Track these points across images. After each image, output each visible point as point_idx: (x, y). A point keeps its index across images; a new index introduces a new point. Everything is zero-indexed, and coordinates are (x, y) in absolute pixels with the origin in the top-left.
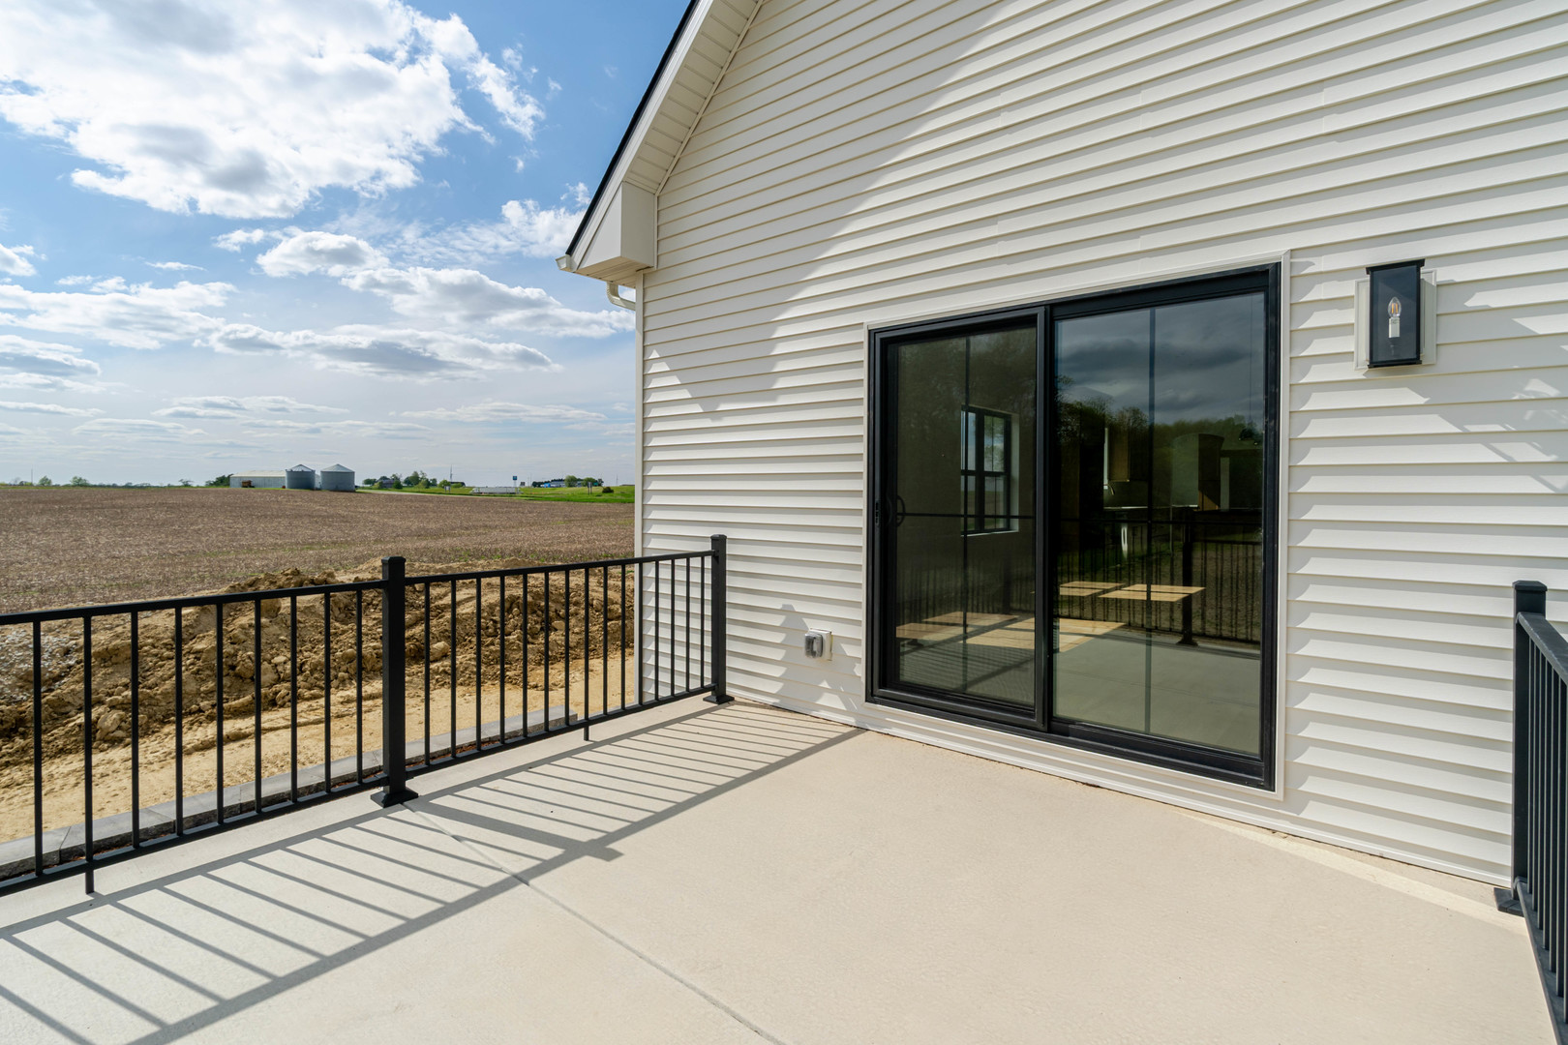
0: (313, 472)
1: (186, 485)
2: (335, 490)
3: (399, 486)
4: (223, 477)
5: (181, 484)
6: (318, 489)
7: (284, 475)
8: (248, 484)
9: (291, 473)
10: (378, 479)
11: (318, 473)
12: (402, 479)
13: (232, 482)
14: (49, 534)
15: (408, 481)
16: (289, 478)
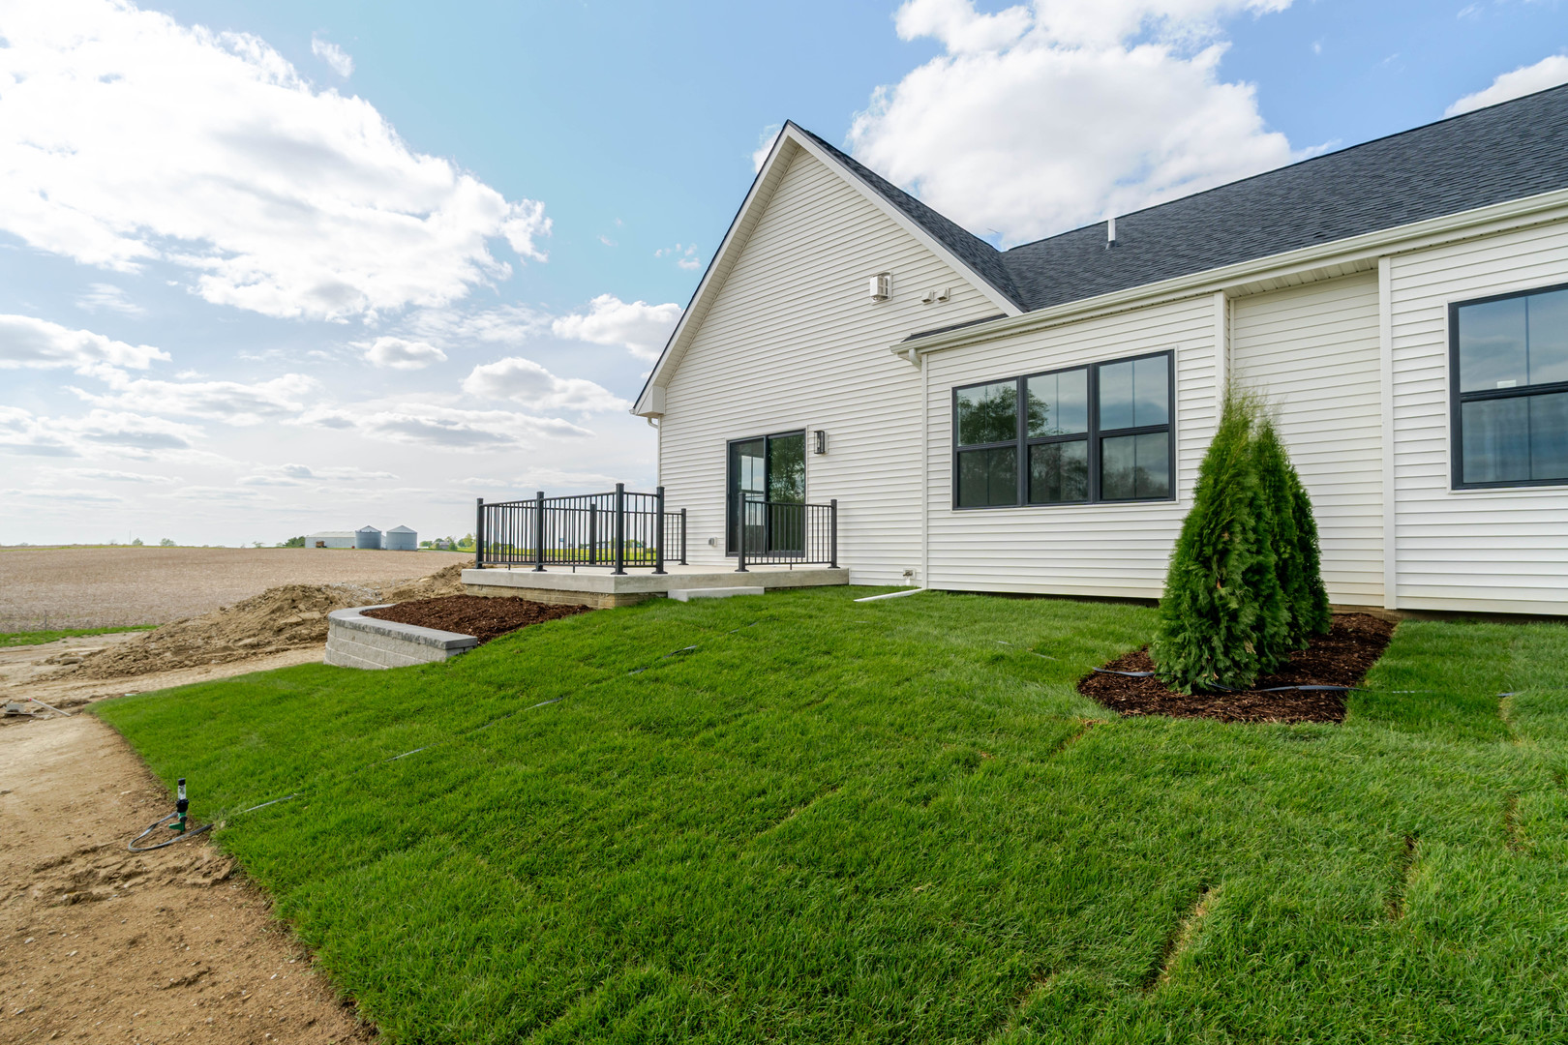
0: (380, 532)
1: (259, 547)
2: (401, 549)
3: (453, 548)
4: (295, 539)
5: (254, 546)
6: (383, 549)
7: (354, 536)
8: (321, 545)
9: (360, 533)
10: (433, 541)
11: (384, 534)
12: (456, 541)
13: (307, 543)
14: (171, 584)
15: (461, 544)
16: (360, 539)
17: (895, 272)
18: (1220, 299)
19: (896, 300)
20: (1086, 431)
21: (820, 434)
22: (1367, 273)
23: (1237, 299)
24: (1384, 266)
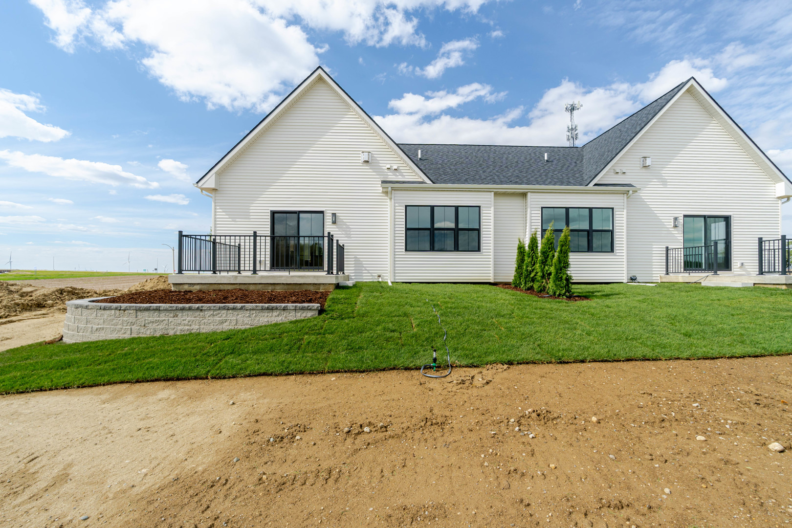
17: (373, 153)
18: (493, 193)
19: (373, 164)
20: (454, 227)
21: (334, 215)
22: (524, 195)
23: (496, 194)
24: (529, 194)
